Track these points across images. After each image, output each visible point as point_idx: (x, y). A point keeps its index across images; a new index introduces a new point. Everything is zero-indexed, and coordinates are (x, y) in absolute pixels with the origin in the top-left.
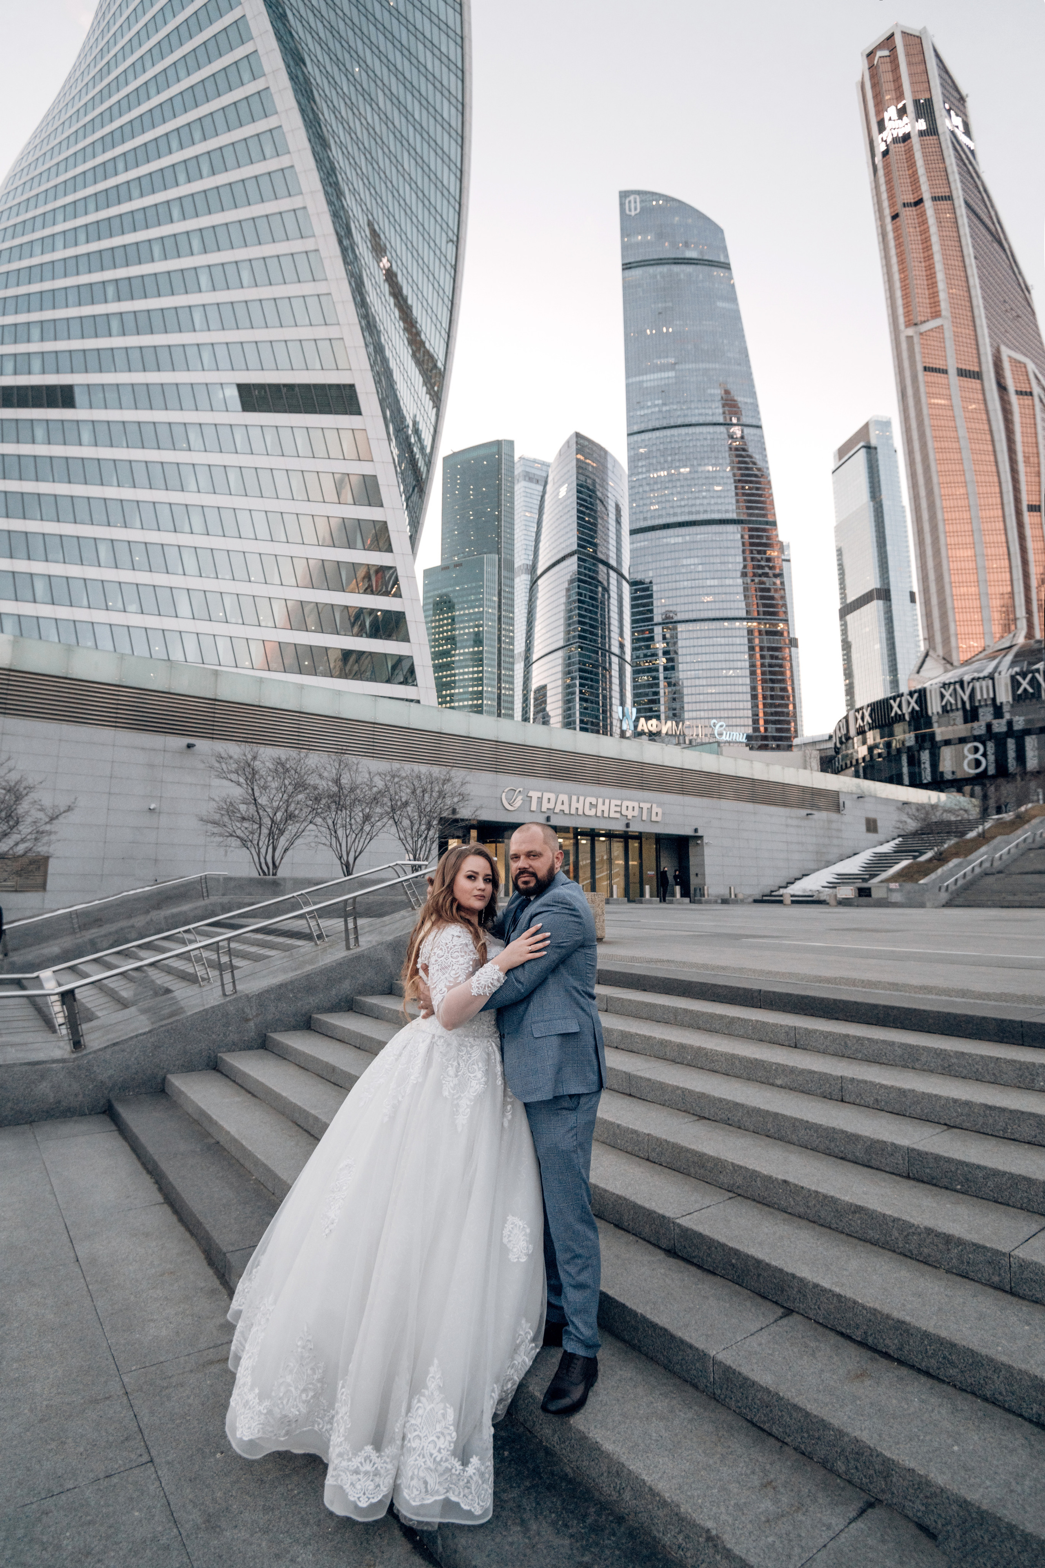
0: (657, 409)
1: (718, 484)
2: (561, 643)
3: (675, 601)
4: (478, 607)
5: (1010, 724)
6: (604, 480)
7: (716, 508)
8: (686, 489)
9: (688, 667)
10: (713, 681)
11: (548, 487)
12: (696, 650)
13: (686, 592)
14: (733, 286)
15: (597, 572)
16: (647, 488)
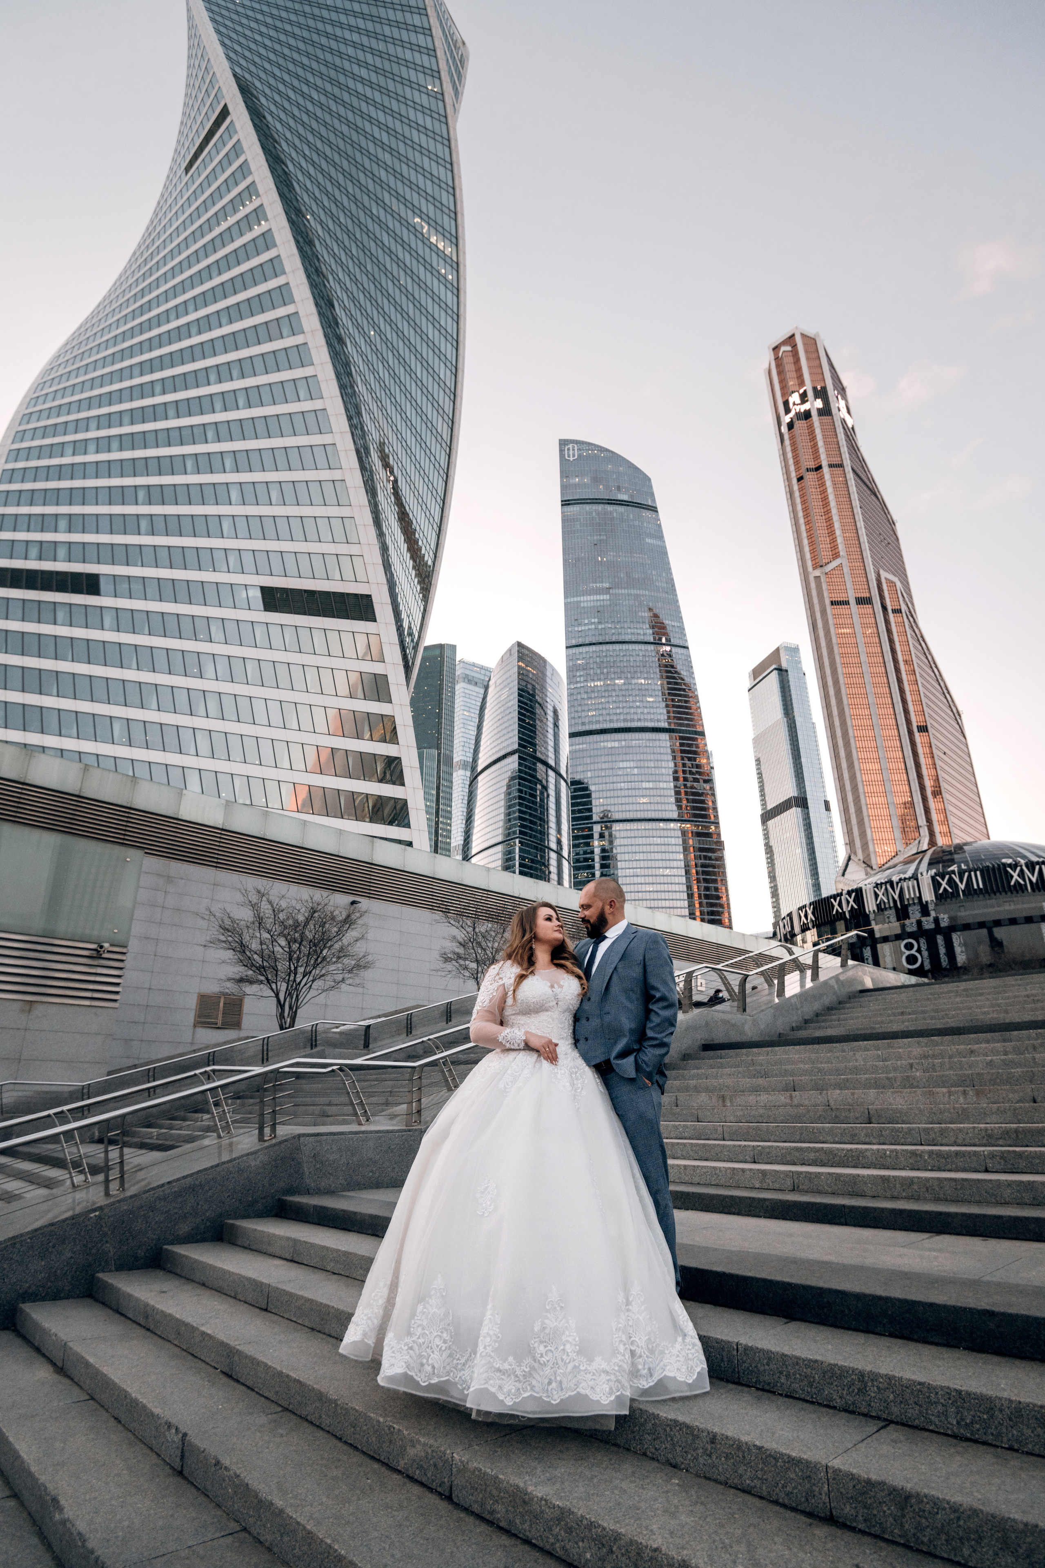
0: (593, 626)
1: (651, 696)
2: (500, 839)
3: (612, 801)
5: (936, 920)
6: (543, 688)
7: (649, 717)
8: (621, 699)
9: (627, 865)
10: (650, 880)
11: (490, 690)
12: (634, 849)
13: (623, 793)
14: (660, 526)
15: (536, 771)
16: (585, 696)
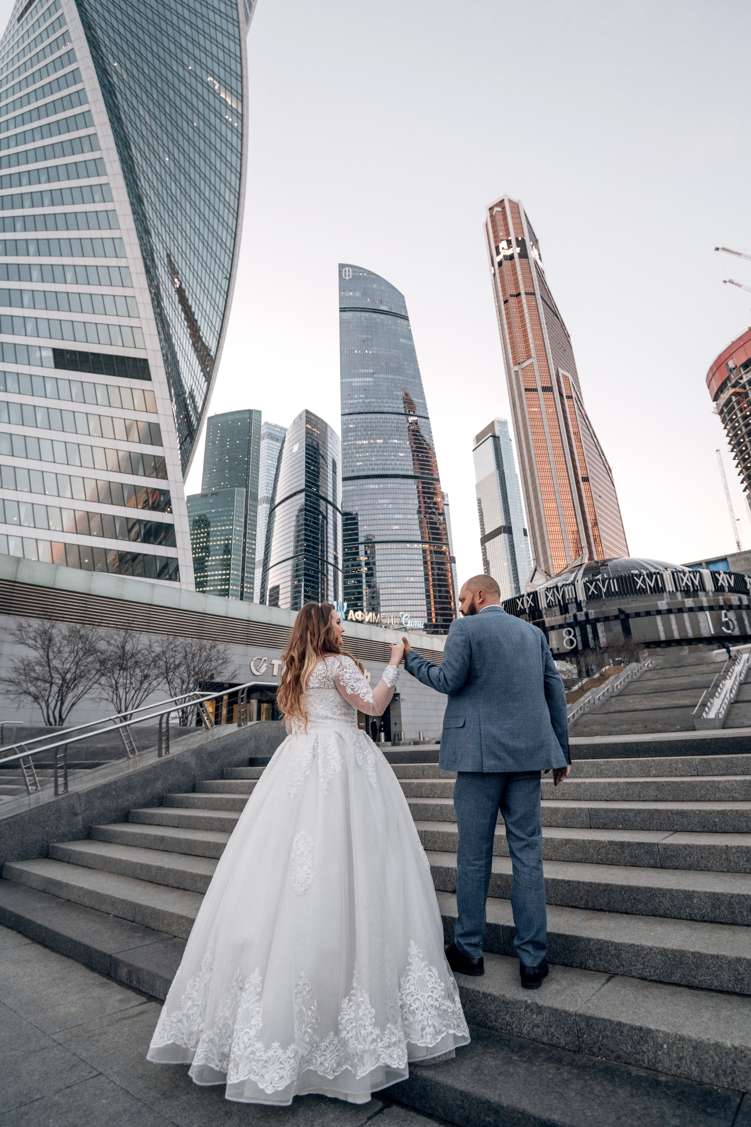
0: (361, 400)
1: (402, 452)
2: (291, 555)
3: (373, 528)
4: (229, 525)
5: (587, 615)
6: (325, 443)
7: (400, 467)
8: (380, 454)
9: (383, 574)
10: (399, 585)
11: (285, 444)
12: (388, 563)
13: (381, 522)
14: (410, 330)
15: (318, 505)
16: (355, 451)
